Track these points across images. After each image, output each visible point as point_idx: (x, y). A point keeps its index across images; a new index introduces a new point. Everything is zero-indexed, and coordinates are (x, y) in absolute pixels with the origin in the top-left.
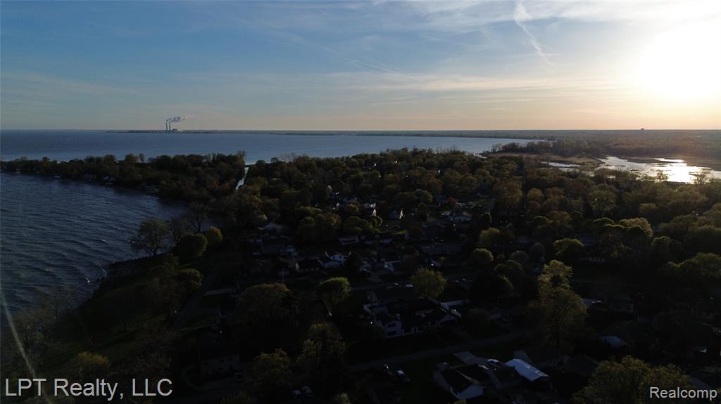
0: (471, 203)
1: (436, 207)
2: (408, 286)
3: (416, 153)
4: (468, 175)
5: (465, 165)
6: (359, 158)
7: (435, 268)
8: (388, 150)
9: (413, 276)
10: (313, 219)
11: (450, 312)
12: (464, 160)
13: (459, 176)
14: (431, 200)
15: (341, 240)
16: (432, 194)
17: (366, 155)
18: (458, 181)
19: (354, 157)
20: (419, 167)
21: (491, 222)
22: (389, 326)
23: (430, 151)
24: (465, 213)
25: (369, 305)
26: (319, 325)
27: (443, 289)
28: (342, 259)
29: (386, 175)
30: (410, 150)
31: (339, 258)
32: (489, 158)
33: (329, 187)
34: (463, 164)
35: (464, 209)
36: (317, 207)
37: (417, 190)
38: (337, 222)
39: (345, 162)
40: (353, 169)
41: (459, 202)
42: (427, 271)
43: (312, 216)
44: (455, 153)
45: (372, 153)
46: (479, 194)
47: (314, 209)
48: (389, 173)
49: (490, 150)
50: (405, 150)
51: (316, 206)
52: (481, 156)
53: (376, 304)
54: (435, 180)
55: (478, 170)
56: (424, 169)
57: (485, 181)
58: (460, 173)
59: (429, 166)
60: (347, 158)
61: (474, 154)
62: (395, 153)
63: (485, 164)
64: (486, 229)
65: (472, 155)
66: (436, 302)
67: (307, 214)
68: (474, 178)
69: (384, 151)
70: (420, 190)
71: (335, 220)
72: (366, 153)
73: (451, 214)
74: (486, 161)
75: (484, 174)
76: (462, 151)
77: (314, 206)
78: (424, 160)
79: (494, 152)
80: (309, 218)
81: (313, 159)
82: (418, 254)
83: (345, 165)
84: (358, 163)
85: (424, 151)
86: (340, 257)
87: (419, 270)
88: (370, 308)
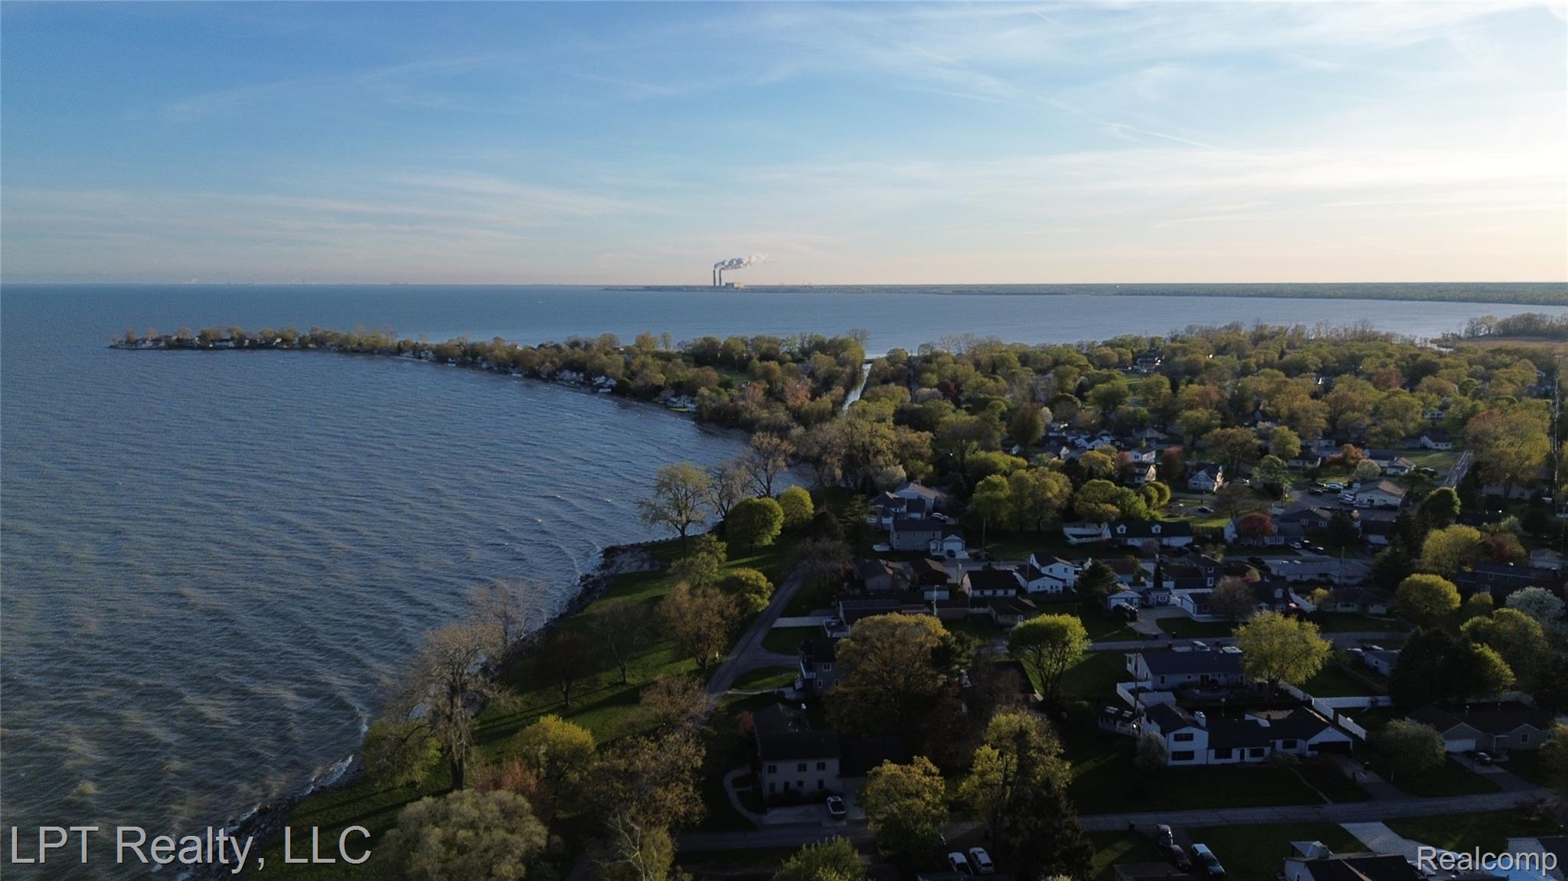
0: (1402, 461)
1: (1309, 466)
2: (1227, 649)
3: (1260, 338)
4: (1396, 393)
5: (1392, 367)
6: (1118, 346)
7: (1302, 615)
8: (1190, 329)
9: (1242, 628)
10: (1004, 480)
11: (1334, 723)
12: (1390, 356)
13: (1373, 394)
14: (1297, 451)
15: (1068, 531)
16: (1301, 437)
17: (1136, 341)
18: (1370, 407)
19: (1107, 344)
20: (1268, 370)
21: (1457, 510)
22: (1178, 738)
23: (1298, 332)
24: (1386, 486)
25: (1132, 685)
26: (1011, 716)
27: (1320, 667)
28: (1071, 578)
29: (1182, 387)
30: (1247, 329)
31: (1063, 573)
32: (1460, 350)
33: (1046, 410)
34: (1384, 365)
35: (1383, 475)
36: (1017, 455)
37: (1261, 425)
38: (1061, 491)
39: (1085, 354)
40: (1104, 372)
41: (1371, 457)
42: (1279, 617)
43: (1005, 474)
44: (1367, 338)
45: (1152, 335)
46: (1425, 440)
47: (1009, 458)
48: (1190, 382)
49: (1461, 330)
50: (1235, 328)
51: (1014, 452)
52: (1435, 347)
53: (1148, 685)
54: (1309, 403)
55: (1427, 381)
56: (1282, 374)
57: (1444, 407)
58: (1376, 385)
59: (1294, 370)
60: (1091, 346)
61: (1417, 341)
62: (1207, 335)
63: (1447, 366)
64: (1442, 526)
65: (1412, 343)
66: (1299, 694)
67: (992, 469)
68: (1416, 401)
69: (1181, 330)
70: (1268, 424)
71: (1057, 485)
72: (1136, 334)
73: (1350, 486)
74: (1448, 360)
75: (1441, 392)
76: (1383, 333)
77: (1008, 452)
78: (1282, 354)
79: (1473, 336)
80: (995, 478)
81: (1012, 346)
82: (1258, 578)
83: (1084, 361)
84: (1116, 359)
85: (1282, 331)
86: (1066, 569)
87: (1258, 614)
88: (1131, 692)
